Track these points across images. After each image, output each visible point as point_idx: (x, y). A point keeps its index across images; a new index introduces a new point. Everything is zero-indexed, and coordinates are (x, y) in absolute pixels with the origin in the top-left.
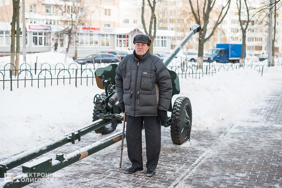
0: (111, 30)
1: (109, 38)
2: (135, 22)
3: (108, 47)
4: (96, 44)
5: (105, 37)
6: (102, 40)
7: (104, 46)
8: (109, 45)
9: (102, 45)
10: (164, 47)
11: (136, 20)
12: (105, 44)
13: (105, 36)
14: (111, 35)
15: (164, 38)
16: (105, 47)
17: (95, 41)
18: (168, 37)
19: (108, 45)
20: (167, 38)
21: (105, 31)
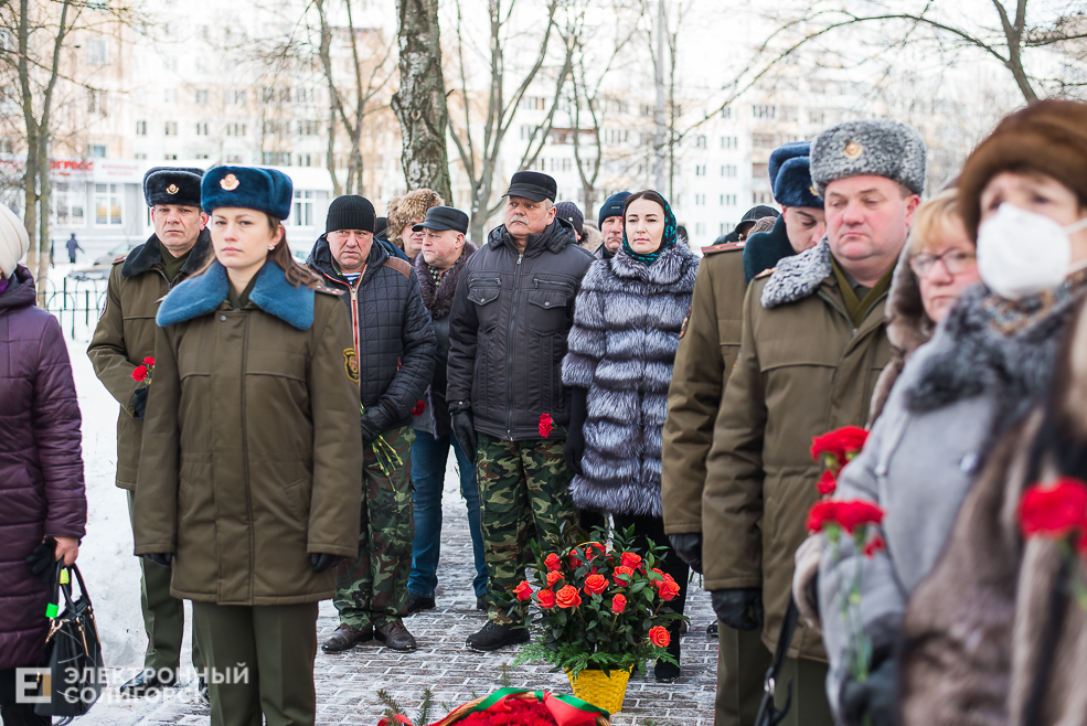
0: (129, 168)
1: (121, 195)
2: (171, 131)
3: (117, 226)
4: (78, 219)
5: (108, 194)
6: (97, 205)
7: (105, 223)
8: (120, 222)
9: (98, 222)
10: (303, 227)
11: (175, 124)
12: (109, 219)
13: (109, 188)
14: (127, 185)
15: (303, 195)
16: (109, 226)
17: (73, 209)
18: (318, 192)
19: (117, 220)
20: (314, 195)
21: (109, 173)
